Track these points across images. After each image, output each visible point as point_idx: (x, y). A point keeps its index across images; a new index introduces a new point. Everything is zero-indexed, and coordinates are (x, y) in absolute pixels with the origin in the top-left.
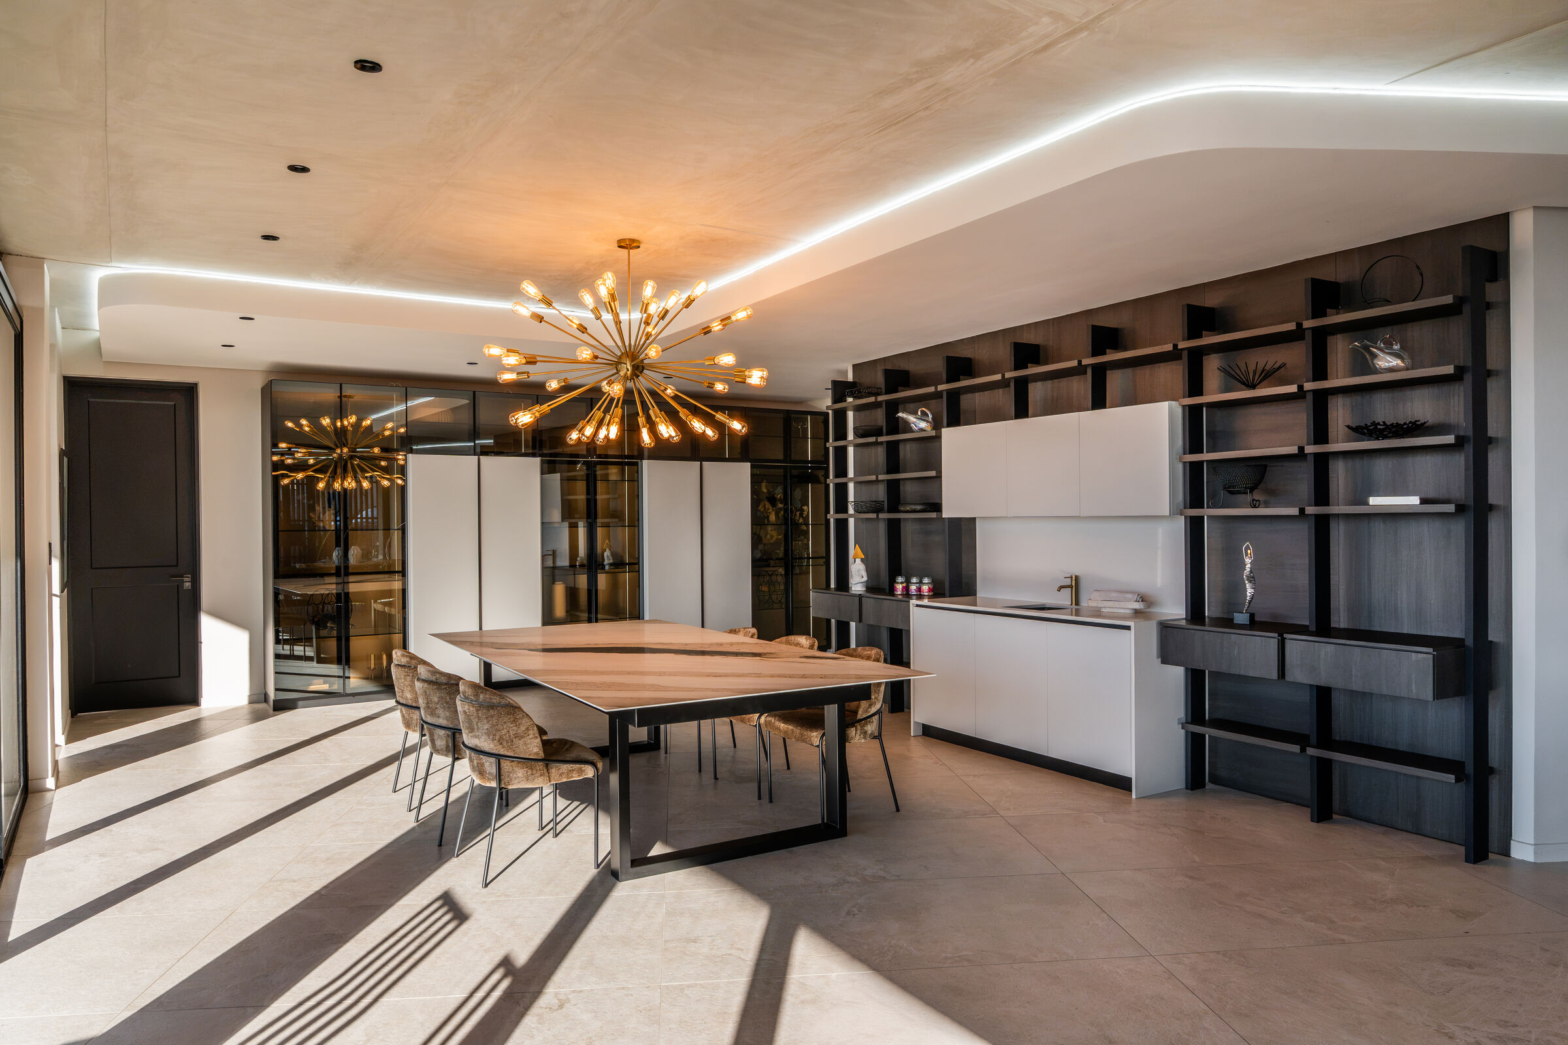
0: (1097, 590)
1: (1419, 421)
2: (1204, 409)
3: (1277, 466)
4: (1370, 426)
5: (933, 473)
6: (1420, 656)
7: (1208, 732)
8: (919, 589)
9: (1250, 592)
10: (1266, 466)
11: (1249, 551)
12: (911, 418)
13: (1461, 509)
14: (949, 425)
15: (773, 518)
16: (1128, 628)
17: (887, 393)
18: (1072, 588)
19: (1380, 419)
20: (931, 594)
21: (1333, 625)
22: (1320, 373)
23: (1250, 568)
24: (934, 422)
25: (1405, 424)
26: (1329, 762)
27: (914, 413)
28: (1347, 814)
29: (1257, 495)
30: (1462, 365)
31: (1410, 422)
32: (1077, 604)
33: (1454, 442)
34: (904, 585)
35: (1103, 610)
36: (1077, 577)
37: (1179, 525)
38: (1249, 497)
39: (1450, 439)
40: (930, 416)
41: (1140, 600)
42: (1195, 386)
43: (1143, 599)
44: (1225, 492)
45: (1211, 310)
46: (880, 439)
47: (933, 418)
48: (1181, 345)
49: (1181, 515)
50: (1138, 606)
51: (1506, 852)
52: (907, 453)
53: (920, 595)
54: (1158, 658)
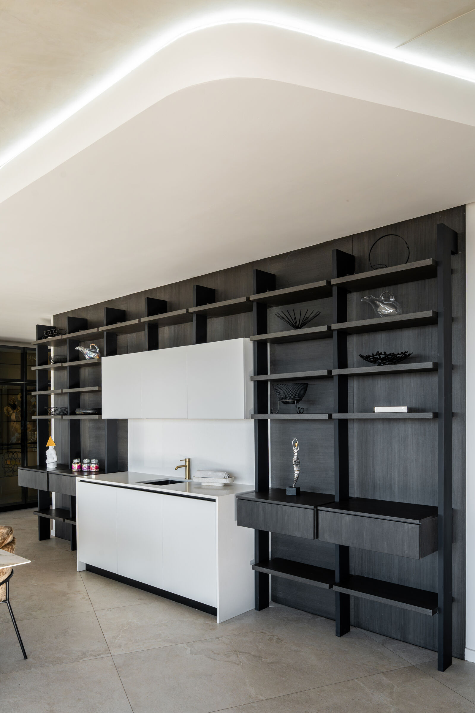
0: (199, 470)
1: (408, 352)
2: (268, 345)
3: (314, 384)
4: (376, 355)
5: (96, 388)
6: (410, 525)
7: (271, 573)
8: (89, 467)
9: (297, 473)
10: (307, 384)
11: (296, 444)
12: (85, 351)
13: (436, 416)
14: (108, 355)
15: (13, 417)
16: (214, 500)
17: (70, 332)
18: (186, 467)
19: (381, 351)
20: (97, 471)
21: (350, 496)
22: (342, 317)
23: (297, 456)
24: (100, 353)
25: (399, 354)
26: (348, 596)
27: (87, 347)
28: (358, 626)
29: (301, 405)
30: (437, 311)
31: (402, 353)
32: (189, 478)
33: (432, 367)
34: (79, 464)
35: (203, 484)
36: (189, 460)
37: (250, 426)
38: (296, 406)
39: (429, 365)
40: (98, 349)
41: (227, 477)
42: (262, 328)
43: (230, 475)
44: (281, 402)
45: (273, 276)
46: (64, 365)
47: (99, 351)
48: (252, 298)
49: (252, 418)
50: (227, 481)
51: (462, 657)
52: (85, 373)
53: (90, 471)
54: (235, 520)
